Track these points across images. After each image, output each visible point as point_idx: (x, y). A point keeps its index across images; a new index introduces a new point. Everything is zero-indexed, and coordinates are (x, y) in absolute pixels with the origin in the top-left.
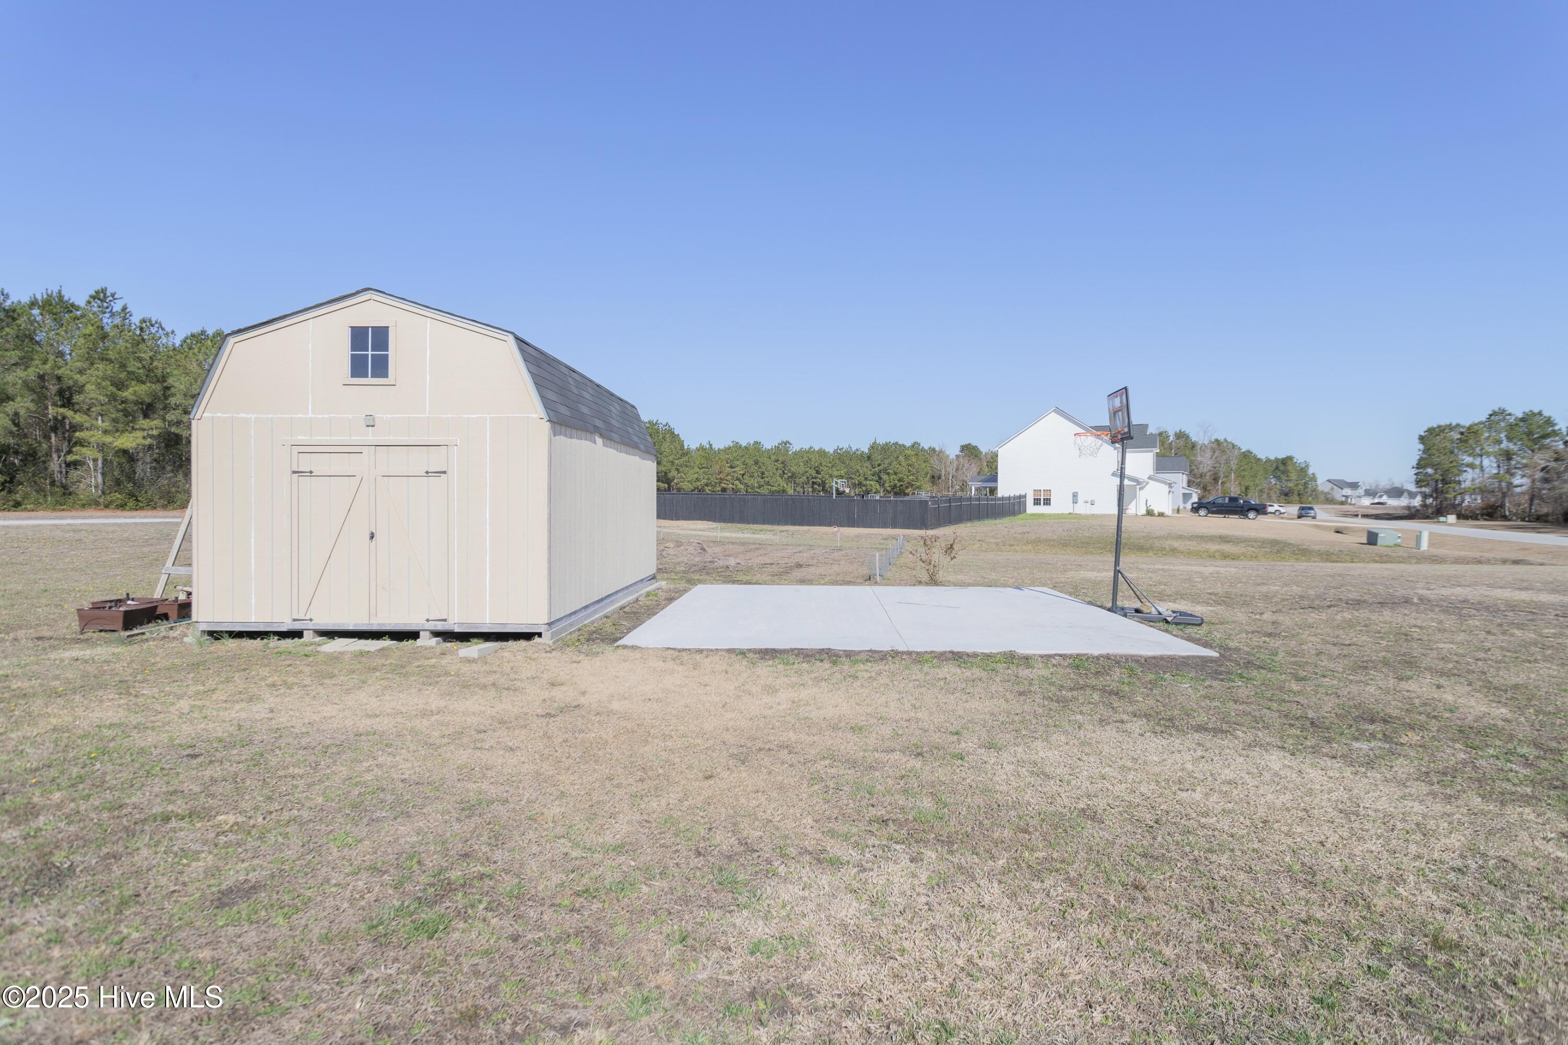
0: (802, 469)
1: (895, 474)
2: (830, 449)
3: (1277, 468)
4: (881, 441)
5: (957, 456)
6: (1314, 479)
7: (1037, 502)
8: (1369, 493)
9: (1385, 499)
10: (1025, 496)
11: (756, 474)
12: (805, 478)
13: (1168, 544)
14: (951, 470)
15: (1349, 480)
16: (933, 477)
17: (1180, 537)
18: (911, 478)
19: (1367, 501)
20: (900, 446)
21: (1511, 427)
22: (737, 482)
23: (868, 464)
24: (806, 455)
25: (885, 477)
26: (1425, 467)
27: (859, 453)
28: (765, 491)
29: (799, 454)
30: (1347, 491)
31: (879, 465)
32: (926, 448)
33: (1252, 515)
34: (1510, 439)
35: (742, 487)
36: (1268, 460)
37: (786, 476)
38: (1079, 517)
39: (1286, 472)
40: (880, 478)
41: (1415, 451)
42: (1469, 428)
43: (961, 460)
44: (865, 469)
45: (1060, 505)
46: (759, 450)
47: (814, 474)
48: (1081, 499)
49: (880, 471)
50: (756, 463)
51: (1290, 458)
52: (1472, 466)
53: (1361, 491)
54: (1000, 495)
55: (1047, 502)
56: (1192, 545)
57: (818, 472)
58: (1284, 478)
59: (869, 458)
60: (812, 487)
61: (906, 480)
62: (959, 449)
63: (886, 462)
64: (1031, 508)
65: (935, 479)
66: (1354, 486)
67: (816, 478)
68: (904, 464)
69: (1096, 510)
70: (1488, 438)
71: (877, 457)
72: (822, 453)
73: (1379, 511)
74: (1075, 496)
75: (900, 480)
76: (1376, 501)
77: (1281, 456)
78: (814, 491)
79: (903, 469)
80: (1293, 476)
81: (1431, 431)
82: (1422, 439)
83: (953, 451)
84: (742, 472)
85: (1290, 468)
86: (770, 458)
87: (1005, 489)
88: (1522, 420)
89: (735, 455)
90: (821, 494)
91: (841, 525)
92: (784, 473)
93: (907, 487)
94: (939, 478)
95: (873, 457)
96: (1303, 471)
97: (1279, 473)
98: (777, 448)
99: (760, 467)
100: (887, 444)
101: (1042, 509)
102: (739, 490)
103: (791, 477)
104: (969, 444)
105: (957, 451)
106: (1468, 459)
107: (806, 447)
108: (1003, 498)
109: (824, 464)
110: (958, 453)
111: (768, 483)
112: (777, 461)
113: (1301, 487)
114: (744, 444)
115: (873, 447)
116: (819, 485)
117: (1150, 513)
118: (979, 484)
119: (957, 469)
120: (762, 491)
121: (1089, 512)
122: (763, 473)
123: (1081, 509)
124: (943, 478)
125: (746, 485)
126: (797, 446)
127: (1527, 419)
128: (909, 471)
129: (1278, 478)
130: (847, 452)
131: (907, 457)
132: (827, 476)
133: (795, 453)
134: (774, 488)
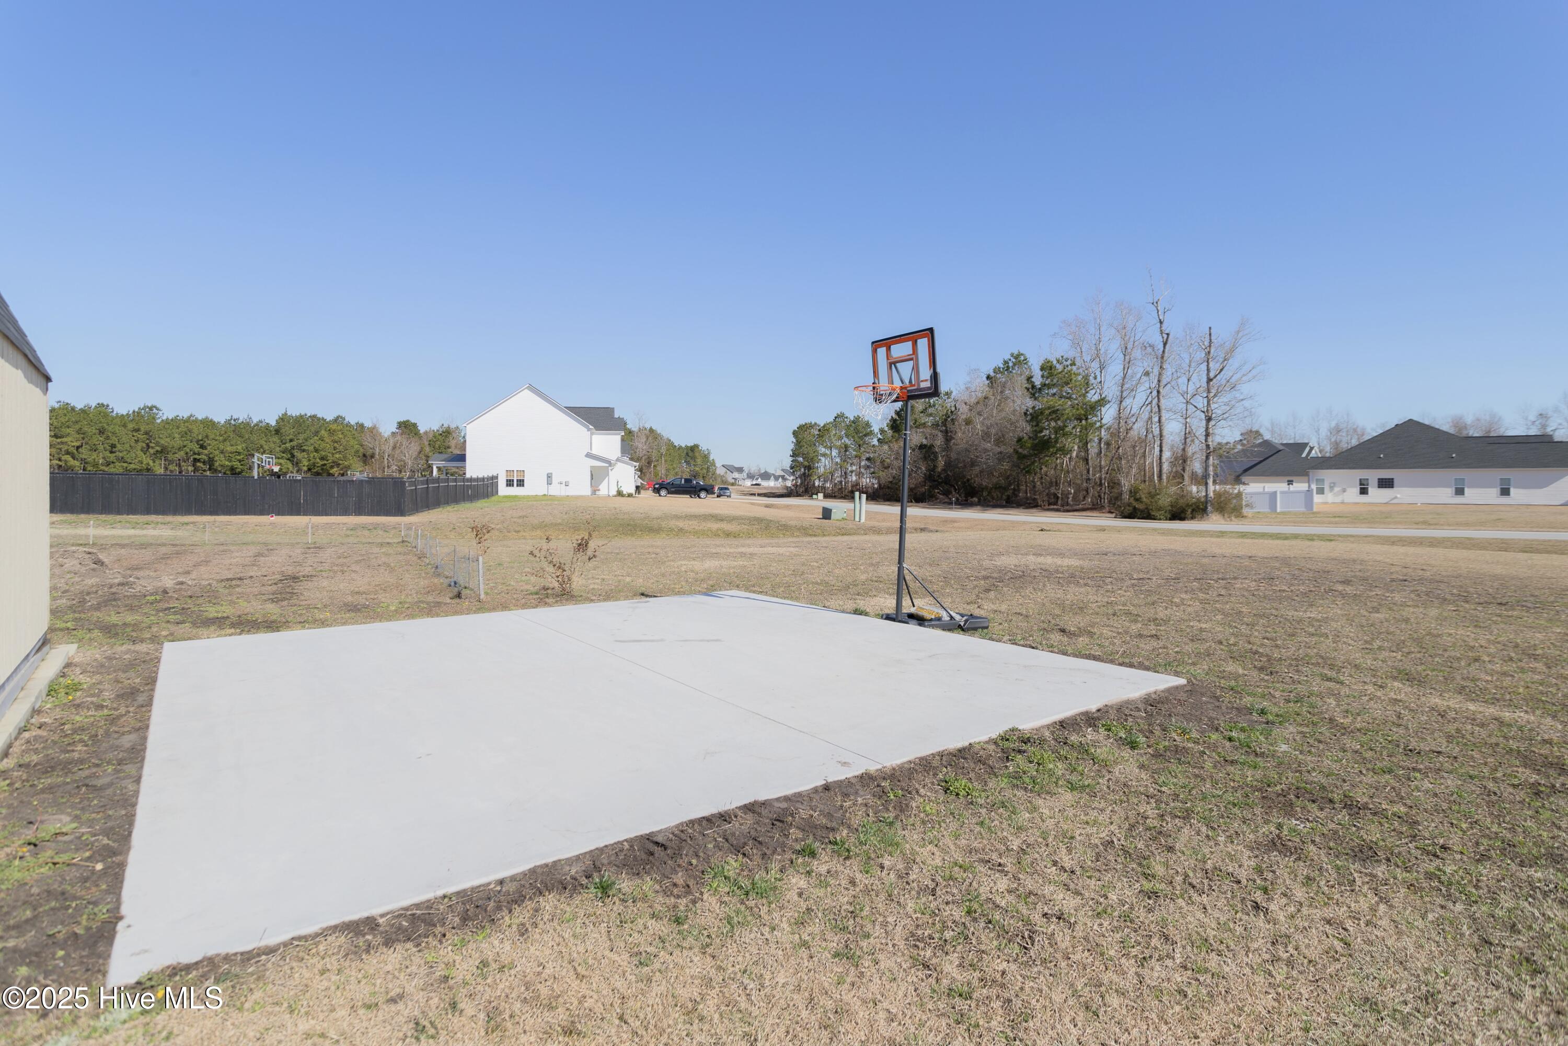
0: (178, 442)
1: (316, 450)
2: (220, 418)
3: (687, 454)
4: (294, 412)
5: (393, 433)
6: (713, 464)
7: (510, 483)
8: (751, 476)
9: (759, 481)
10: (497, 478)
11: (101, 447)
12: (182, 453)
13: (673, 523)
14: (388, 449)
15: (736, 466)
16: (364, 455)
17: (677, 517)
18: (337, 456)
19: (748, 483)
20: (319, 419)
21: (848, 427)
22: (68, 458)
23: (276, 439)
24: (183, 426)
25: (297, 454)
26: (797, 456)
27: (264, 424)
28: (118, 468)
29: (174, 423)
30: (736, 475)
31: (291, 441)
32: (353, 423)
33: (703, 494)
34: (847, 436)
35: (77, 463)
36: (680, 448)
37: (151, 451)
38: (552, 498)
39: (694, 458)
40: (293, 456)
41: (789, 443)
42: (824, 426)
43: (399, 438)
44: (272, 445)
45: (534, 487)
46: (106, 415)
47: (196, 448)
48: (555, 480)
49: (293, 448)
50: (101, 432)
51: (696, 446)
52: (824, 455)
53: (745, 475)
54: (468, 476)
55: (521, 483)
56: (693, 524)
57: (202, 447)
58: (692, 463)
59: (277, 431)
60: (194, 465)
61: (331, 459)
62: (396, 425)
63: (301, 437)
64: (503, 490)
65: (366, 458)
66: (740, 470)
67: (199, 454)
68: (327, 440)
69: (571, 491)
70: (835, 435)
71: (289, 431)
72: (208, 423)
73: (756, 490)
74: (549, 477)
75: (322, 459)
76: (754, 483)
77: (690, 444)
78: (196, 470)
79: (327, 446)
80: (699, 461)
81: (801, 427)
82: (795, 433)
83: (388, 428)
84: (78, 444)
85: (697, 454)
86: (125, 426)
87: (474, 469)
88: (854, 422)
89: (63, 420)
90: (208, 473)
91: (280, 513)
92: (148, 445)
93: (332, 467)
94: (372, 456)
95: (283, 431)
96: (706, 457)
97: (689, 459)
98: (137, 414)
99: (108, 438)
100: (301, 416)
101: (515, 491)
102: (72, 468)
103: (161, 452)
104: (408, 421)
105: (393, 428)
106: (822, 450)
107: (185, 414)
108: (471, 480)
109: (212, 436)
110: (394, 430)
111: (122, 460)
112: (138, 430)
113: (705, 471)
114: (79, 406)
115: (283, 419)
116: (204, 463)
117: (620, 494)
118: (442, 464)
119: (394, 448)
120: (111, 469)
121: (563, 493)
122: (113, 446)
123: (556, 490)
124: (377, 457)
125: (84, 461)
126: (168, 412)
127: (856, 420)
128: (335, 448)
129: (688, 463)
130: (246, 425)
131: (331, 432)
132: (217, 452)
133: (167, 422)
134: (132, 466)
